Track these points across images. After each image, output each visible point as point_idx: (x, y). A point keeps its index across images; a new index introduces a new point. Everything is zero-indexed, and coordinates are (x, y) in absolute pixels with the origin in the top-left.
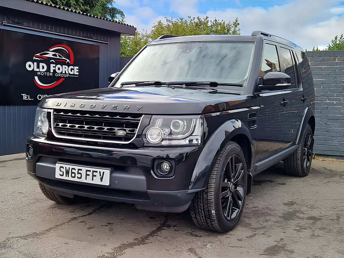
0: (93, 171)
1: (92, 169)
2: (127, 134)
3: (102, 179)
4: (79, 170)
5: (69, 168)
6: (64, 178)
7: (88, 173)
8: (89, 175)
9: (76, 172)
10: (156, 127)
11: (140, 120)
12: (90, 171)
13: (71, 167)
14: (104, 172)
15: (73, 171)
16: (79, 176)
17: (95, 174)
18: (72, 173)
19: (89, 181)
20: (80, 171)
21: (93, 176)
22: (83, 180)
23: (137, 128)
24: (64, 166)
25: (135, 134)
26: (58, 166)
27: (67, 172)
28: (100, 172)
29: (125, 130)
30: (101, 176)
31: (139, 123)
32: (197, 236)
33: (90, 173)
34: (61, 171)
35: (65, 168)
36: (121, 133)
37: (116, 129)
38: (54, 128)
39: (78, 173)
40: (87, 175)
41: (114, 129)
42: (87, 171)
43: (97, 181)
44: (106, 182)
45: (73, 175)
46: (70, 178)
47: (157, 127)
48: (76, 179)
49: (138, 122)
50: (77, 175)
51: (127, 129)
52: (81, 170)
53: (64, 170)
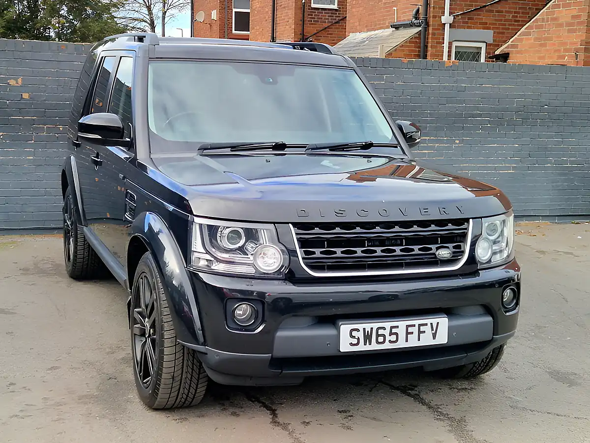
0: (420, 325)
1: (417, 322)
3: (434, 337)
4: (392, 328)
5: (372, 328)
6: (362, 347)
7: (410, 330)
8: (412, 333)
9: (387, 332)
12: (414, 326)
13: (375, 325)
14: (438, 324)
15: (381, 332)
16: (393, 338)
17: (422, 329)
18: (378, 335)
19: (413, 342)
20: (394, 331)
21: (420, 332)
22: (402, 344)
24: (360, 326)
26: (345, 328)
27: (368, 337)
28: (431, 324)
30: (433, 330)
33: (415, 330)
34: (354, 337)
35: (362, 331)
36: (444, 253)
37: (433, 247)
39: (391, 334)
40: (408, 333)
41: (431, 249)
42: (408, 326)
43: (427, 340)
44: (442, 339)
45: (381, 339)
46: (374, 346)
48: (387, 346)
49: (465, 232)
50: (388, 338)
51: (451, 246)
52: (397, 327)
53: (361, 335)
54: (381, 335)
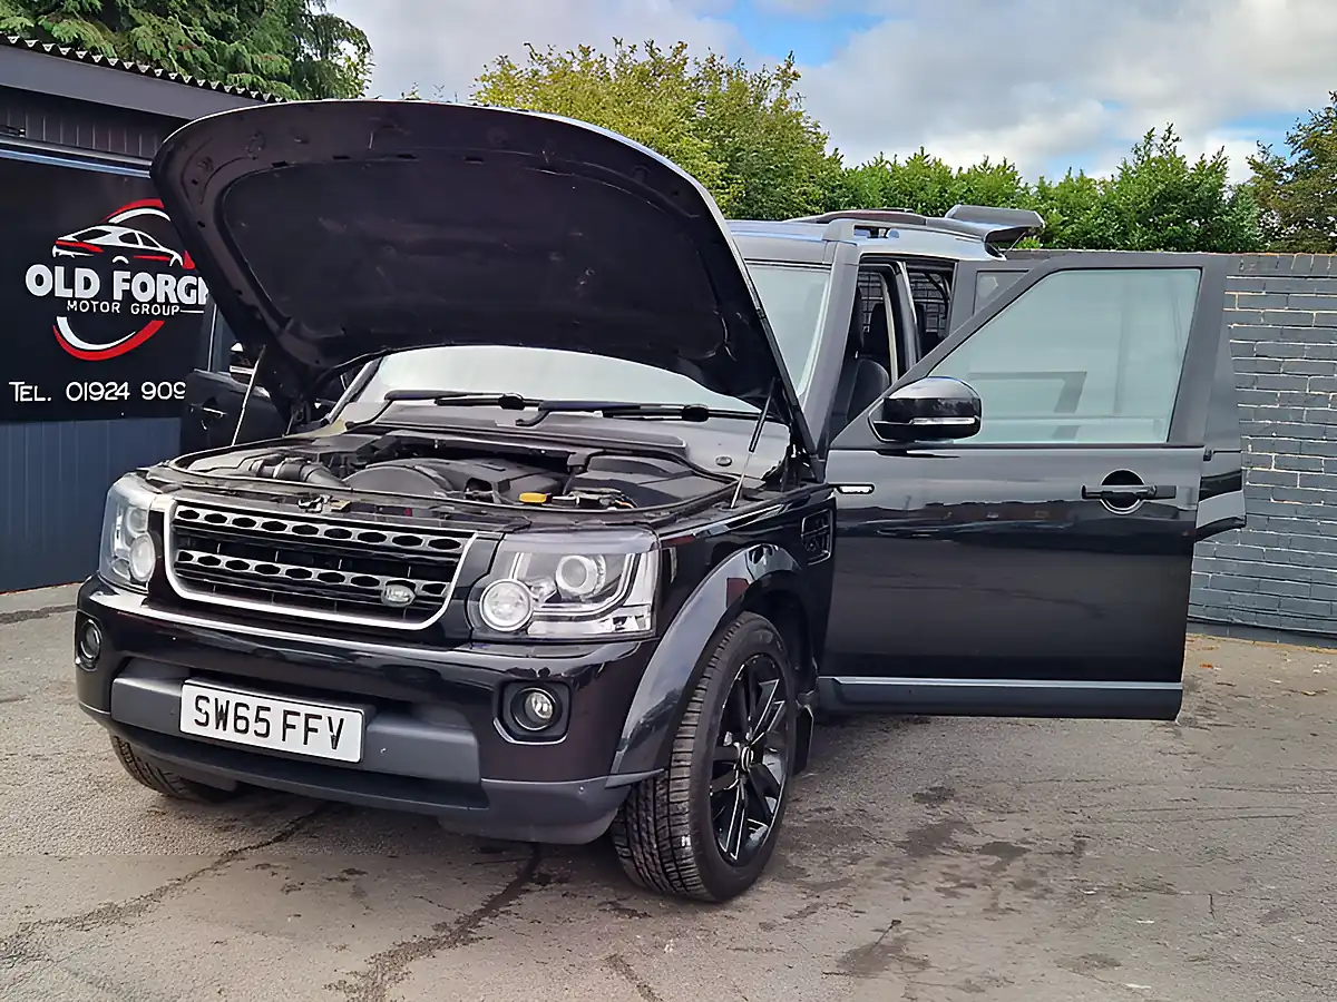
0: (308, 716)
1: (304, 708)
2: (417, 597)
3: (335, 741)
4: (260, 708)
5: (228, 702)
6: (211, 731)
7: (291, 720)
8: (294, 727)
9: (251, 715)
10: (510, 579)
11: (459, 556)
12: (297, 714)
13: (234, 698)
14: (342, 721)
15: (241, 712)
16: (262, 728)
17: (313, 723)
18: (237, 718)
19: (294, 744)
20: (263, 714)
21: (308, 729)
22: (274, 742)
23: (451, 581)
24: (212, 694)
25: (443, 600)
26: (189, 692)
27: (222, 716)
28: (330, 718)
29: (412, 587)
30: (331, 730)
31: (457, 564)
32: (633, 913)
33: (299, 722)
34: (200, 710)
35: (212, 701)
36: (398, 595)
37: (383, 579)
38: (176, 565)
39: (258, 719)
40: (286, 726)
41: (377, 583)
42: (287, 713)
43: (319, 747)
44: (350, 751)
45: (241, 725)
46: (229, 735)
47: (515, 580)
48: (249, 739)
49: (452, 562)
50: (253, 726)
51: (420, 583)
52: (268, 709)
53: (210, 708)
54: (241, 718)
